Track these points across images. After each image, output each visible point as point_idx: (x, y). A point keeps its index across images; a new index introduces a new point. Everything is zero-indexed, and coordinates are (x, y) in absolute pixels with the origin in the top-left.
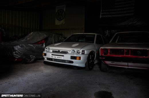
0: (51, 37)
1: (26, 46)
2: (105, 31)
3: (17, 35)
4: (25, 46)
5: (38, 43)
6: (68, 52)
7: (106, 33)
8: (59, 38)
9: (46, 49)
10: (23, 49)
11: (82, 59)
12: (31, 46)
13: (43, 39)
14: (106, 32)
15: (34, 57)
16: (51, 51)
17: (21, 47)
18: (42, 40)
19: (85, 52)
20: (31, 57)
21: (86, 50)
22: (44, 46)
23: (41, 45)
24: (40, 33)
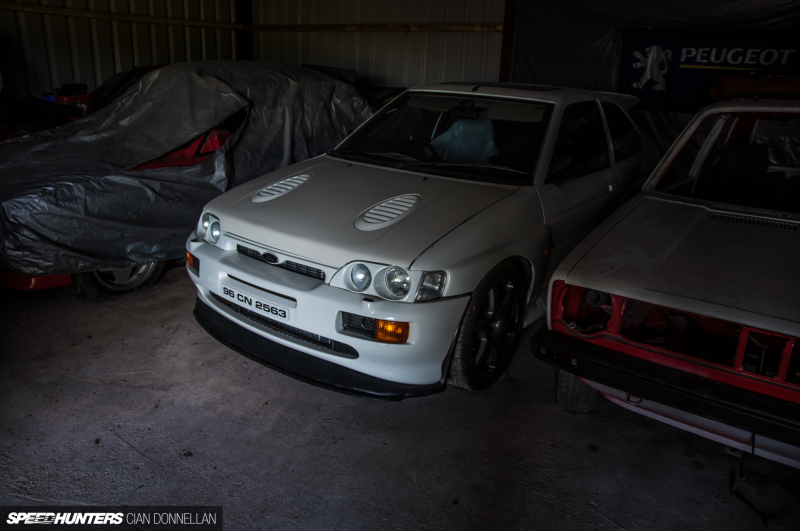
0: (275, 103)
1: (90, 190)
2: (637, 55)
3: (78, 80)
4: (78, 190)
5: (176, 157)
6: (329, 273)
7: (643, 69)
8: (331, 99)
9: (204, 220)
10: (65, 213)
11: (414, 336)
12: (125, 187)
13: (218, 128)
14: (645, 56)
15: (154, 249)
16: (229, 247)
17: (56, 199)
18: (208, 133)
19: (442, 285)
20: (132, 252)
21: (452, 267)
22: (220, 173)
23: (197, 168)
24: (200, 82)
